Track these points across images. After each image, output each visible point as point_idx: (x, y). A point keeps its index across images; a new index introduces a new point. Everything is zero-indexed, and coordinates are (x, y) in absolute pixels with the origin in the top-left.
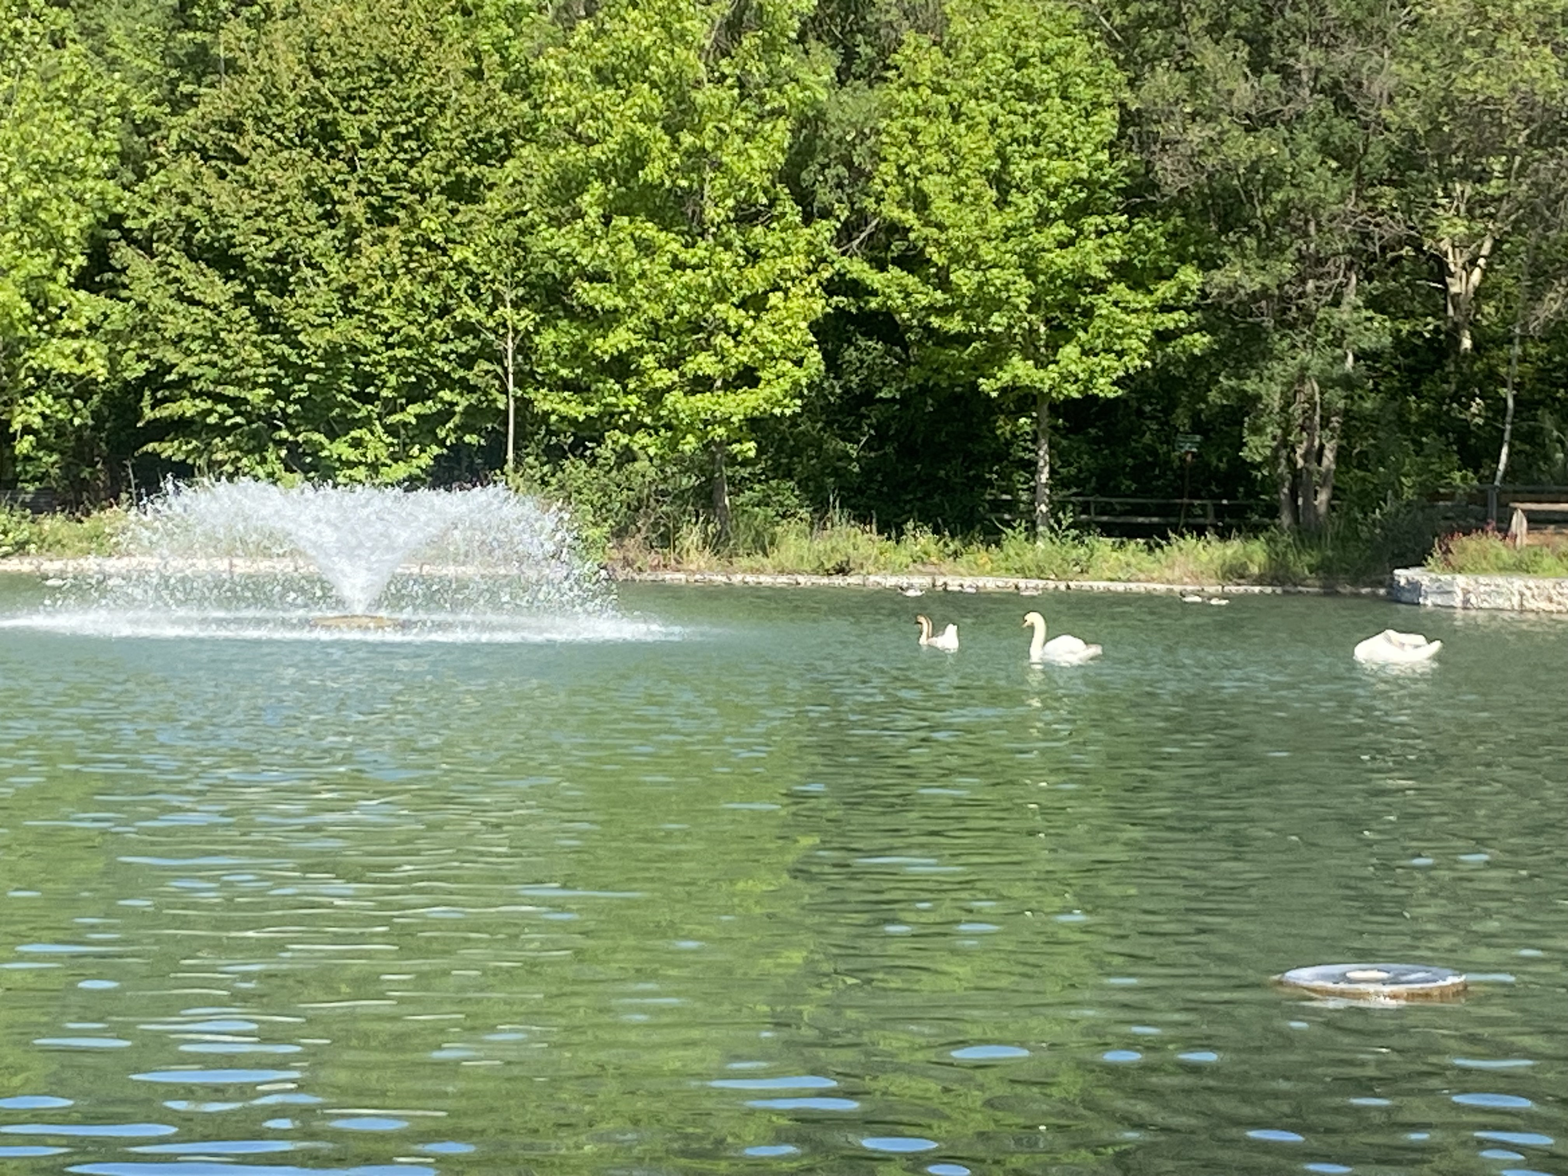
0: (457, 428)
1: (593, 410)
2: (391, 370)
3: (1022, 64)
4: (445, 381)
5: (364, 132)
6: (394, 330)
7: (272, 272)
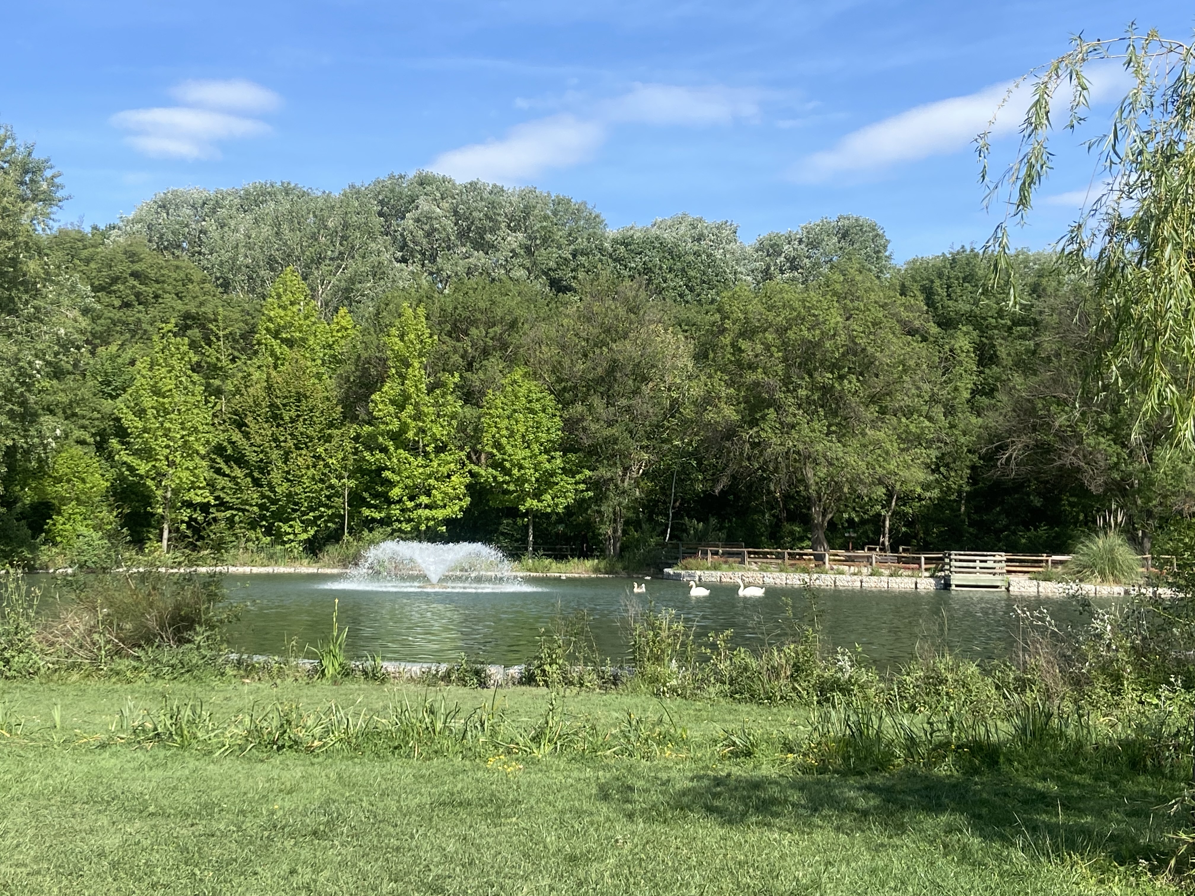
0: (325, 521)
1: (382, 515)
2: (305, 501)
3: (530, 401)
4: (321, 504)
5: (291, 418)
6: (307, 487)
7: (259, 466)
